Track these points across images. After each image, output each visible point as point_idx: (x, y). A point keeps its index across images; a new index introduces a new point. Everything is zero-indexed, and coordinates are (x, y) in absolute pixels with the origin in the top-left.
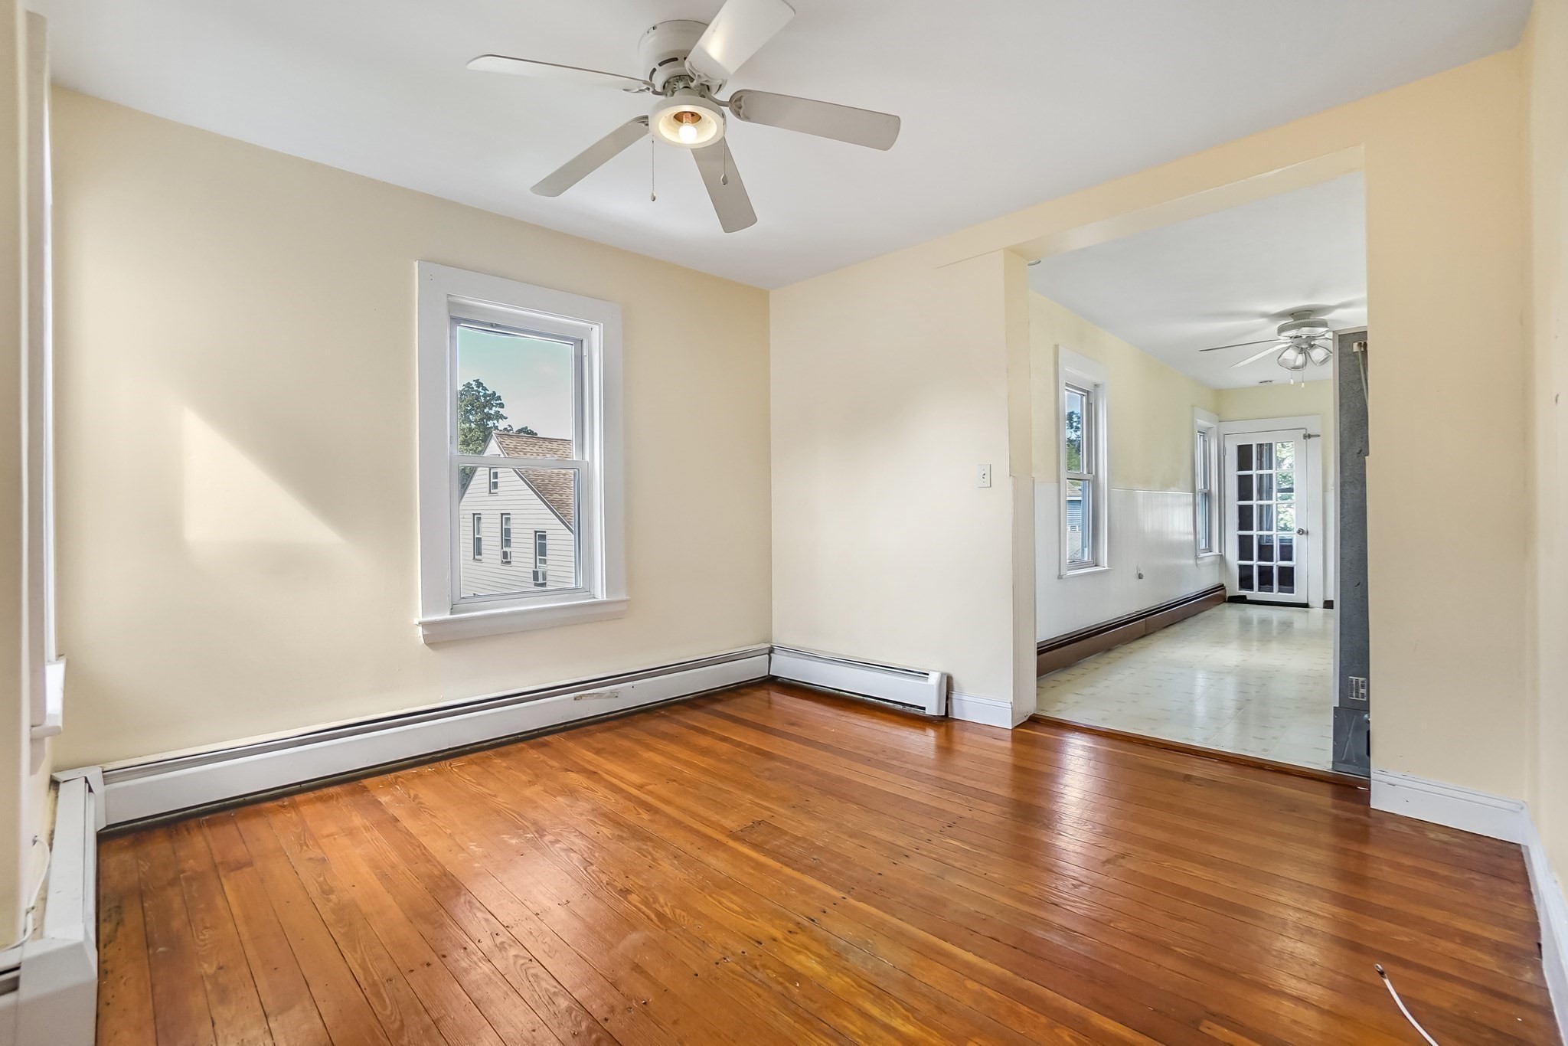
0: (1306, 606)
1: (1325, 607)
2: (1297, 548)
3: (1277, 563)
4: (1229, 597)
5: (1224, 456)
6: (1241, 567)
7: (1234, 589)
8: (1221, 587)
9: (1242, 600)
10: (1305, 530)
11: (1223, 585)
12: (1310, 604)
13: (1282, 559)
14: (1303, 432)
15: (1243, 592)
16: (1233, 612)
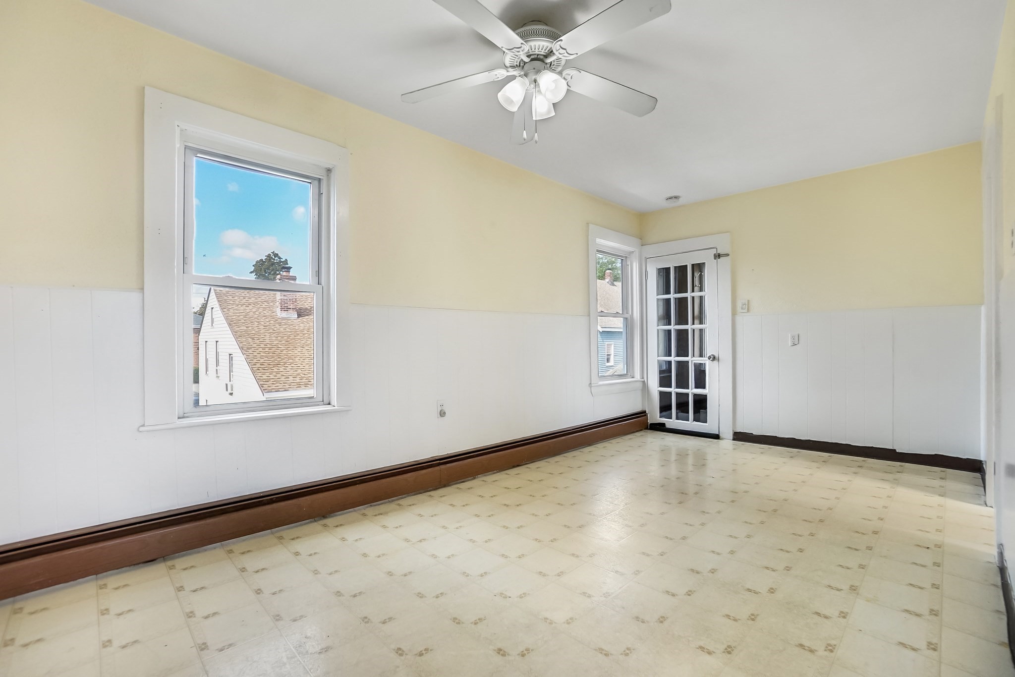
0: (717, 437)
1: (734, 439)
2: (709, 372)
3: (692, 391)
4: (651, 424)
5: (646, 280)
6: (661, 393)
7: (655, 416)
8: (643, 413)
9: (660, 427)
10: (717, 356)
11: (645, 412)
12: (721, 435)
13: (696, 387)
14: (714, 251)
15: (663, 420)
16: (655, 440)
